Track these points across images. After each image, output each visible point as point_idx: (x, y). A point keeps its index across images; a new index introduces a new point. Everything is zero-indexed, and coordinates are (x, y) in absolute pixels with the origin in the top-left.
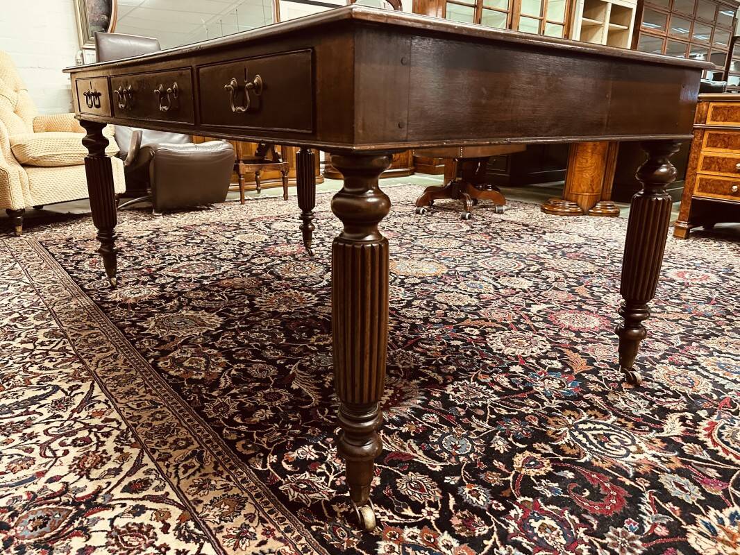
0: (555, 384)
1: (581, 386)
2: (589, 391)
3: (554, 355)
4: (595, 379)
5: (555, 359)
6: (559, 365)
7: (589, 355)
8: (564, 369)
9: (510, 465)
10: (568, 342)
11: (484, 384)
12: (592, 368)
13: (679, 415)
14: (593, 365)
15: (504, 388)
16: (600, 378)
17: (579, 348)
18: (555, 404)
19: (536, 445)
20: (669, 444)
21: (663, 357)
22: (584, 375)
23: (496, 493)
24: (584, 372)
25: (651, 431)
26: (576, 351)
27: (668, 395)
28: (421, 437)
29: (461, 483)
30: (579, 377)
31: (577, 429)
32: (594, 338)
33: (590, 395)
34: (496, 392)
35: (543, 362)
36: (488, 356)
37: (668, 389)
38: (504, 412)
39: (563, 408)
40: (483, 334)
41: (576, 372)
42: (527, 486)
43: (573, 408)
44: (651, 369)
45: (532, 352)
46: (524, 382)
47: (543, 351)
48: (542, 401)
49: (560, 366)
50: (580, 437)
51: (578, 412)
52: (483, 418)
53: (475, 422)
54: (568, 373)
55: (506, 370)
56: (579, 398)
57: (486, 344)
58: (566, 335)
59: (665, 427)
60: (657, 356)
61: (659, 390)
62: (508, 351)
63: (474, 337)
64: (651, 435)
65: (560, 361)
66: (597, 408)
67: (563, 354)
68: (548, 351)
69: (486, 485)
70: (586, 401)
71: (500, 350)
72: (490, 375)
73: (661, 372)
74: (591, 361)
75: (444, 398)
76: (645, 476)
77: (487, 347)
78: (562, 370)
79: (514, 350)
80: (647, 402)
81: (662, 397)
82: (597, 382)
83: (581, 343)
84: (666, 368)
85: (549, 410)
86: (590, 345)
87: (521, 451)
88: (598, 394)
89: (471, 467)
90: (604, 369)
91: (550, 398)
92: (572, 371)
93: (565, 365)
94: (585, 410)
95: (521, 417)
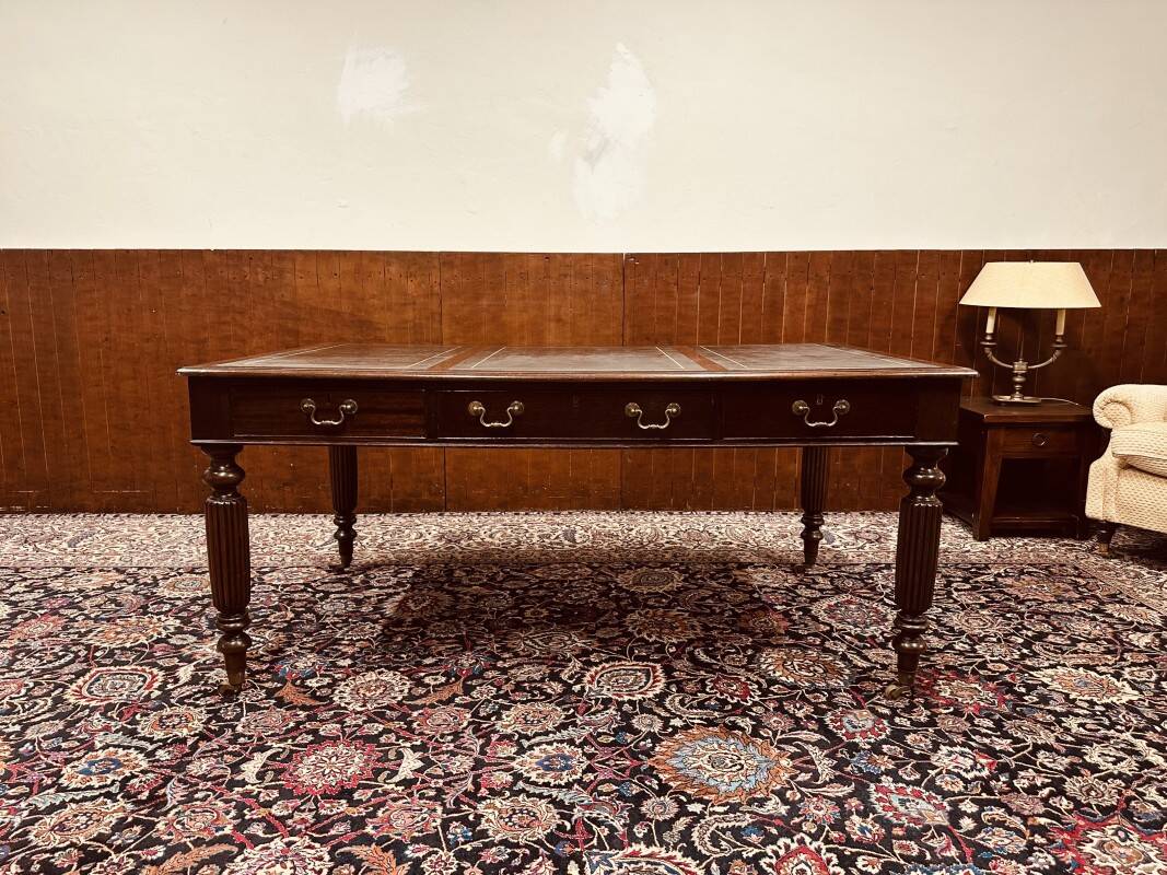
0: (300, 665)
1: (276, 674)
2: (267, 671)
3: (325, 691)
4: (266, 685)
5: (319, 688)
6: (312, 683)
7: (287, 710)
8: (303, 682)
9: (293, 611)
10: (320, 716)
11: (358, 641)
12: (276, 695)
13: (181, 683)
14: (276, 699)
15: (340, 644)
16: (262, 688)
17: (303, 714)
18: (290, 651)
19: (285, 625)
20: (189, 659)
21: (194, 747)
22: (279, 685)
23: (292, 600)
24: (281, 688)
25: (205, 662)
26: (303, 708)
27: (189, 697)
28: (359, 602)
29: (314, 596)
30: (284, 681)
31: (263, 643)
32: (294, 738)
33: (264, 667)
34: (343, 639)
35: (327, 680)
36: (385, 662)
37: (189, 704)
38: (323, 632)
39: (281, 650)
40: (419, 683)
41: (289, 684)
42: (277, 608)
43: (273, 652)
44: (209, 720)
45: (347, 685)
46: (327, 655)
47: (337, 692)
48: (301, 649)
49: (308, 683)
50: (258, 639)
51: (267, 651)
52: (334, 624)
53: (336, 619)
54: (297, 680)
55: (352, 657)
56: (272, 662)
57: (402, 673)
58: (329, 726)
59: (193, 668)
60: (203, 745)
61: (198, 699)
62: (372, 676)
63: (422, 674)
64: (204, 659)
65: (311, 688)
66: (254, 660)
67: (314, 696)
68: (333, 693)
69: (298, 601)
70: (265, 662)
71: (380, 673)
72: (362, 649)
73: (196, 722)
74: (280, 703)
75: (375, 622)
76: (206, 637)
77: (396, 669)
78: (303, 680)
79: (368, 679)
80: (210, 681)
81: (196, 693)
82: (263, 682)
83: (303, 723)
84: (190, 730)
85: (290, 645)
86: (292, 724)
87: (292, 619)
88: (258, 672)
89: (316, 603)
90: (261, 700)
91: (296, 653)
92: (293, 683)
93: (303, 685)
94: (262, 656)
95: (309, 634)
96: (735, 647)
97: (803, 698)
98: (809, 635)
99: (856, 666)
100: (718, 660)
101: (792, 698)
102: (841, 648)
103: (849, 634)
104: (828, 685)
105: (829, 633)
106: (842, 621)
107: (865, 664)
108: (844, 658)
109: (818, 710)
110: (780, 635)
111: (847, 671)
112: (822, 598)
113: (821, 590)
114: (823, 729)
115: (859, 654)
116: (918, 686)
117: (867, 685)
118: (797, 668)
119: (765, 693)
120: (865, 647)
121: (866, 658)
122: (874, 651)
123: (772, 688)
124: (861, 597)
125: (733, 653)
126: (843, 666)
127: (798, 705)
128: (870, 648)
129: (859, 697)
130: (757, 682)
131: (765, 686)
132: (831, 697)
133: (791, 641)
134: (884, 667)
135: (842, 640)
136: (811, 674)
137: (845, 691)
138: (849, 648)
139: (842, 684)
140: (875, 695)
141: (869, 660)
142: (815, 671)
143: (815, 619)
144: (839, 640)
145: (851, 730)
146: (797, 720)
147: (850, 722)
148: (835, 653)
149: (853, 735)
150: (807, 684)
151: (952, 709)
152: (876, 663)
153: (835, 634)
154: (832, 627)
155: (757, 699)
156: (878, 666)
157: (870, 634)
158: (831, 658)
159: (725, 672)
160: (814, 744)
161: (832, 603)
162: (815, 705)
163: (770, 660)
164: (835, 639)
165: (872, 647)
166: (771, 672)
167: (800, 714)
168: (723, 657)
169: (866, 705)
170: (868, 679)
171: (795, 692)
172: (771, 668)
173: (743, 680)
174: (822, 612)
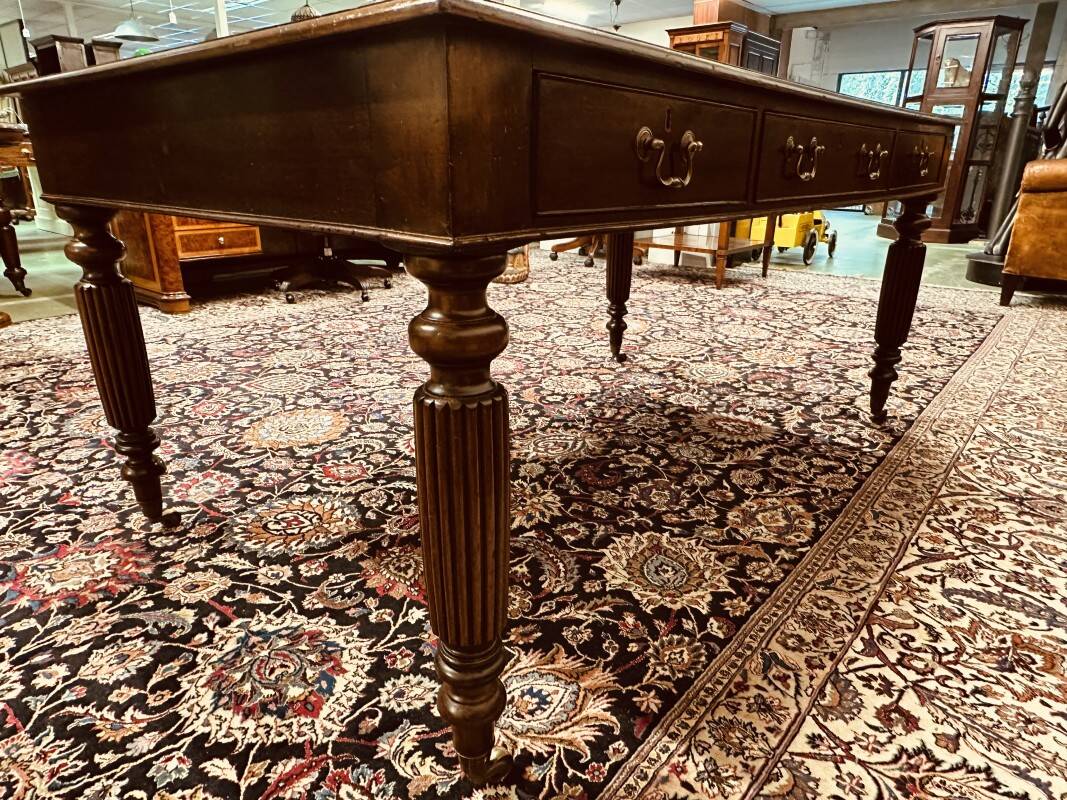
96: (392, 513)
97: (272, 489)
98: (325, 576)
99: (231, 550)
100: (390, 489)
101: (281, 485)
102: (265, 574)
103: (267, 609)
104: (252, 512)
105: (299, 596)
106: (295, 636)
107: (220, 560)
108: (252, 557)
109: (250, 484)
110: (362, 558)
111: (238, 538)
112: (371, 692)
113: (392, 721)
114: (236, 472)
115: (234, 574)
116: (141, 555)
117: (208, 530)
118: (302, 519)
119: (310, 479)
120: (230, 592)
121: (222, 571)
122: (215, 590)
123: (308, 486)
124: (298, 750)
125: (386, 505)
126: (248, 544)
127: (270, 481)
128: (223, 593)
129: (212, 513)
130: (327, 486)
131: (317, 486)
132: (243, 500)
133: (338, 554)
134: (192, 567)
135: (274, 591)
136: (279, 517)
137: (230, 514)
138: (252, 578)
139: (238, 520)
140: (194, 522)
141: (217, 569)
142: (278, 523)
143: (342, 618)
144: (274, 587)
145: (208, 480)
146: (263, 470)
147: (213, 486)
148: (270, 561)
149: (205, 477)
150: (276, 504)
151: (96, 540)
152: (205, 570)
153: (288, 597)
154: (302, 611)
155: (312, 472)
156: (201, 565)
157: (233, 626)
158: (269, 548)
159: (368, 481)
160: (237, 459)
161: (340, 682)
162: (254, 488)
163: (338, 513)
164: (284, 587)
165: (218, 598)
166: (324, 500)
167: (263, 475)
168: (390, 497)
169: (202, 508)
170: (209, 539)
171: (282, 492)
172: (328, 506)
173: (343, 483)
174: (341, 641)
